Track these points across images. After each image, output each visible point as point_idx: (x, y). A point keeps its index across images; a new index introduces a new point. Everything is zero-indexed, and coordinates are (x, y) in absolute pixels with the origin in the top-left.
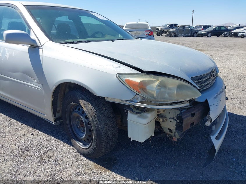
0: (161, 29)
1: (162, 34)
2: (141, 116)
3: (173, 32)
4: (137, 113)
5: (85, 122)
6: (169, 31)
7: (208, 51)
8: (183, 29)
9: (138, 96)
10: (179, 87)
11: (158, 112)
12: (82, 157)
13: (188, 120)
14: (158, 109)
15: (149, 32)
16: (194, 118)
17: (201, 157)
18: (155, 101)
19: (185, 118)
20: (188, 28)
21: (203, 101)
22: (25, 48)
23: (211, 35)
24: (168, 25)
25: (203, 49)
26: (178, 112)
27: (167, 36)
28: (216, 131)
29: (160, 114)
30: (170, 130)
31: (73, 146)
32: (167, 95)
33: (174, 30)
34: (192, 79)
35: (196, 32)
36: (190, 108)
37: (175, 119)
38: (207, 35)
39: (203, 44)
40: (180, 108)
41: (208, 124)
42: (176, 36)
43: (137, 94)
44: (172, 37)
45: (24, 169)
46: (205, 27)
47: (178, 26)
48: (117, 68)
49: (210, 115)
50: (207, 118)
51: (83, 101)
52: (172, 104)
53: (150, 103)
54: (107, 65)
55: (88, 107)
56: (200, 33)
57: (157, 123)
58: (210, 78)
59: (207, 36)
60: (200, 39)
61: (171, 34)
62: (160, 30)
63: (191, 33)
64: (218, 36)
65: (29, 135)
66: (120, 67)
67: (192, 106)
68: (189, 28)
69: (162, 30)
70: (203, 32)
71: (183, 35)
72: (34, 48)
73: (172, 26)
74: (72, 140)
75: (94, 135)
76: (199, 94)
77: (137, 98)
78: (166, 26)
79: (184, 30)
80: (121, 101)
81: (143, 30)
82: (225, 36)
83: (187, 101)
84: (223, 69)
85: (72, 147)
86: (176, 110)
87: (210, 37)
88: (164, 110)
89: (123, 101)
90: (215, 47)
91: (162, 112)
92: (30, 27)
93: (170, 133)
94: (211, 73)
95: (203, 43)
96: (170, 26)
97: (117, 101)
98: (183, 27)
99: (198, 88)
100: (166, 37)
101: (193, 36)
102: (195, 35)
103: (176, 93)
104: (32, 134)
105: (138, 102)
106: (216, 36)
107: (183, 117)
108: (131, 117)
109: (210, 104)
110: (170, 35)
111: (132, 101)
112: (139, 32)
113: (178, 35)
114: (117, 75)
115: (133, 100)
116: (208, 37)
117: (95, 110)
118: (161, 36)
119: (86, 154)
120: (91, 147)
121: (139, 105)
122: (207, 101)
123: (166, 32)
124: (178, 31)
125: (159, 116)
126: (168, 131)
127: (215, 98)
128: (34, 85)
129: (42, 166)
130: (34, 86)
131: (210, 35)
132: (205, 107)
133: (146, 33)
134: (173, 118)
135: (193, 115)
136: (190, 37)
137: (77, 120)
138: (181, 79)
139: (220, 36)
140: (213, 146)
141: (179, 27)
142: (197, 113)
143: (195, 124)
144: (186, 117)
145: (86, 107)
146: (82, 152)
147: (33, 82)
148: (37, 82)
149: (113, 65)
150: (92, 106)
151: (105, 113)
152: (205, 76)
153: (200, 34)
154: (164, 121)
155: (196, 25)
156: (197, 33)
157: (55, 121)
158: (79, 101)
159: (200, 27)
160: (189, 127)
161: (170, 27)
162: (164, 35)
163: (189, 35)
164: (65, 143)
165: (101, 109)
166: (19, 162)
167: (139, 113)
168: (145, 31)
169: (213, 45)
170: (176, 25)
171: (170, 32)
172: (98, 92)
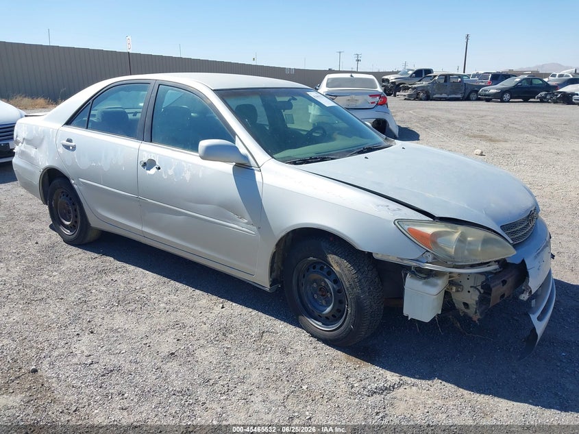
0: (394, 81)
1: (397, 93)
2: (426, 282)
3: (423, 89)
4: (422, 278)
5: (334, 288)
6: (413, 86)
7: (506, 141)
8: (445, 81)
9: (428, 254)
10: (485, 242)
11: (450, 277)
12: (320, 345)
13: (498, 290)
14: (450, 273)
15: (378, 98)
16: (505, 287)
17: (511, 350)
18: (452, 261)
19: (493, 287)
20: (455, 80)
21: (518, 261)
22: (228, 168)
23: (511, 98)
24: (410, 72)
25: (493, 135)
26: (483, 278)
27: (409, 98)
28: (538, 308)
29: (452, 281)
30: (466, 305)
31: (301, 327)
32: (466, 252)
33: (424, 83)
34: (502, 227)
35: (476, 89)
36: (500, 272)
37: (478, 289)
38: (500, 97)
39: (493, 123)
40: (486, 272)
41: (525, 297)
42: (428, 98)
43: (427, 251)
44: (421, 100)
45: (238, 358)
46: (497, 78)
47: (435, 76)
48: (394, 210)
49: (530, 284)
50: (523, 288)
51: (334, 256)
52: (472, 266)
53: (444, 263)
54: (378, 206)
55: (343, 266)
56: (483, 92)
57: (447, 294)
58: (528, 225)
59: (499, 100)
60: (484, 107)
61: (418, 94)
62: (392, 83)
63: (463, 92)
64: (526, 100)
65: (218, 309)
66: (399, 210)
67: (501, 269)
68: (459, 79)
69: (397, 84)
70: (493, 91)
71: (444, 96)
72: (244, 169)
73: (420, 74)
74: (300, 317)
75: (351, 310)
76: (513, 252)
77: (427, 257)
78: (406, 73)
79: (447, 84)
80: (399, 260)
81: (365, 94)
82: (542, 100)
83: (495, 261)
84: (540, 188)
85: (298, 329)
86: (479, 276)
87: (508, 102)
88: (460, 274)
89: (402, 259)
90: (523, 132)
91: (456, 278)
92: (234, 134)
93: (466, 310)
94: (528, 216)
95: (492, 120)
96: (414, 73)
97: (393, 258)
98: (447, 77)
99: (511, 242)
100: (405, 99)
101: (467, 99)
102: (473, 96)
103: (481, 250)
104: (223, 308)
105: (427, 263)
106: (521, 100)
107: (492, 285)
108: (411, 284)
109: (528, 267)
110: (415, 96)
111: (417, 260)
112: (357, 97)
113: (435, 96)
114: (396, 223)
115: (420, 260)
116: (502, 101)
117: (354, 271)
118: (395, 96)
119: (330, 340)
120: (342, 328)
121: (428, 266)
122: (523, 262)
123: (406, 89)
124: (434, 87)
125: (451, 283)
126: (462, 307)
127: (536, 257)
128: (242, 226)
129: (264, 355)
130: (241, 228)
131: (507, 97)
132: (521, 272)
133: (371, 100)
134: (475, 288)
135: (504, 282)
136: (461, 100)
137: (315, 285)
138: (489, 229)
139: (531, 100)
140: (534, 329)
141: (436, 78)
142: (510, 279)
143: (506, 296)
144: (496, 285)
145: (339, 265)
146: (322, 336)
147: (239, 221)
148: (247, 223)
149: (388, 206)
150: (350, 265)
151: (368, 276)
152: (521, 222)
153: (485, 96)
154: (457, 291)
155: (475, 72)
156: (477, 92)
157: (271, 286)
158: (326, 257)
159: (484, 76)
160: (498, 301)
161: (416, 76)
162: (401, 95)
163: (459, 96)
164: (285, 322)
165: (362, 270)
166: (225, 349)
167: (425, 278)
168: (370, 96)
169: (516, 126)
170: (429, 71)
171: (415, 88)
172: (362, 244)
